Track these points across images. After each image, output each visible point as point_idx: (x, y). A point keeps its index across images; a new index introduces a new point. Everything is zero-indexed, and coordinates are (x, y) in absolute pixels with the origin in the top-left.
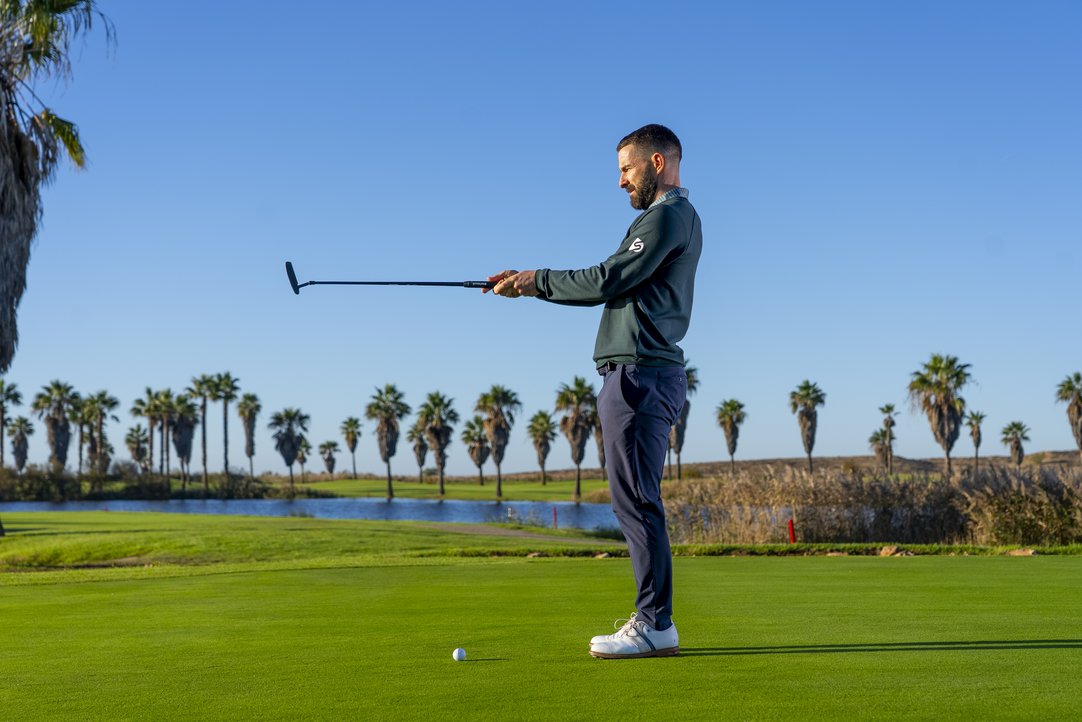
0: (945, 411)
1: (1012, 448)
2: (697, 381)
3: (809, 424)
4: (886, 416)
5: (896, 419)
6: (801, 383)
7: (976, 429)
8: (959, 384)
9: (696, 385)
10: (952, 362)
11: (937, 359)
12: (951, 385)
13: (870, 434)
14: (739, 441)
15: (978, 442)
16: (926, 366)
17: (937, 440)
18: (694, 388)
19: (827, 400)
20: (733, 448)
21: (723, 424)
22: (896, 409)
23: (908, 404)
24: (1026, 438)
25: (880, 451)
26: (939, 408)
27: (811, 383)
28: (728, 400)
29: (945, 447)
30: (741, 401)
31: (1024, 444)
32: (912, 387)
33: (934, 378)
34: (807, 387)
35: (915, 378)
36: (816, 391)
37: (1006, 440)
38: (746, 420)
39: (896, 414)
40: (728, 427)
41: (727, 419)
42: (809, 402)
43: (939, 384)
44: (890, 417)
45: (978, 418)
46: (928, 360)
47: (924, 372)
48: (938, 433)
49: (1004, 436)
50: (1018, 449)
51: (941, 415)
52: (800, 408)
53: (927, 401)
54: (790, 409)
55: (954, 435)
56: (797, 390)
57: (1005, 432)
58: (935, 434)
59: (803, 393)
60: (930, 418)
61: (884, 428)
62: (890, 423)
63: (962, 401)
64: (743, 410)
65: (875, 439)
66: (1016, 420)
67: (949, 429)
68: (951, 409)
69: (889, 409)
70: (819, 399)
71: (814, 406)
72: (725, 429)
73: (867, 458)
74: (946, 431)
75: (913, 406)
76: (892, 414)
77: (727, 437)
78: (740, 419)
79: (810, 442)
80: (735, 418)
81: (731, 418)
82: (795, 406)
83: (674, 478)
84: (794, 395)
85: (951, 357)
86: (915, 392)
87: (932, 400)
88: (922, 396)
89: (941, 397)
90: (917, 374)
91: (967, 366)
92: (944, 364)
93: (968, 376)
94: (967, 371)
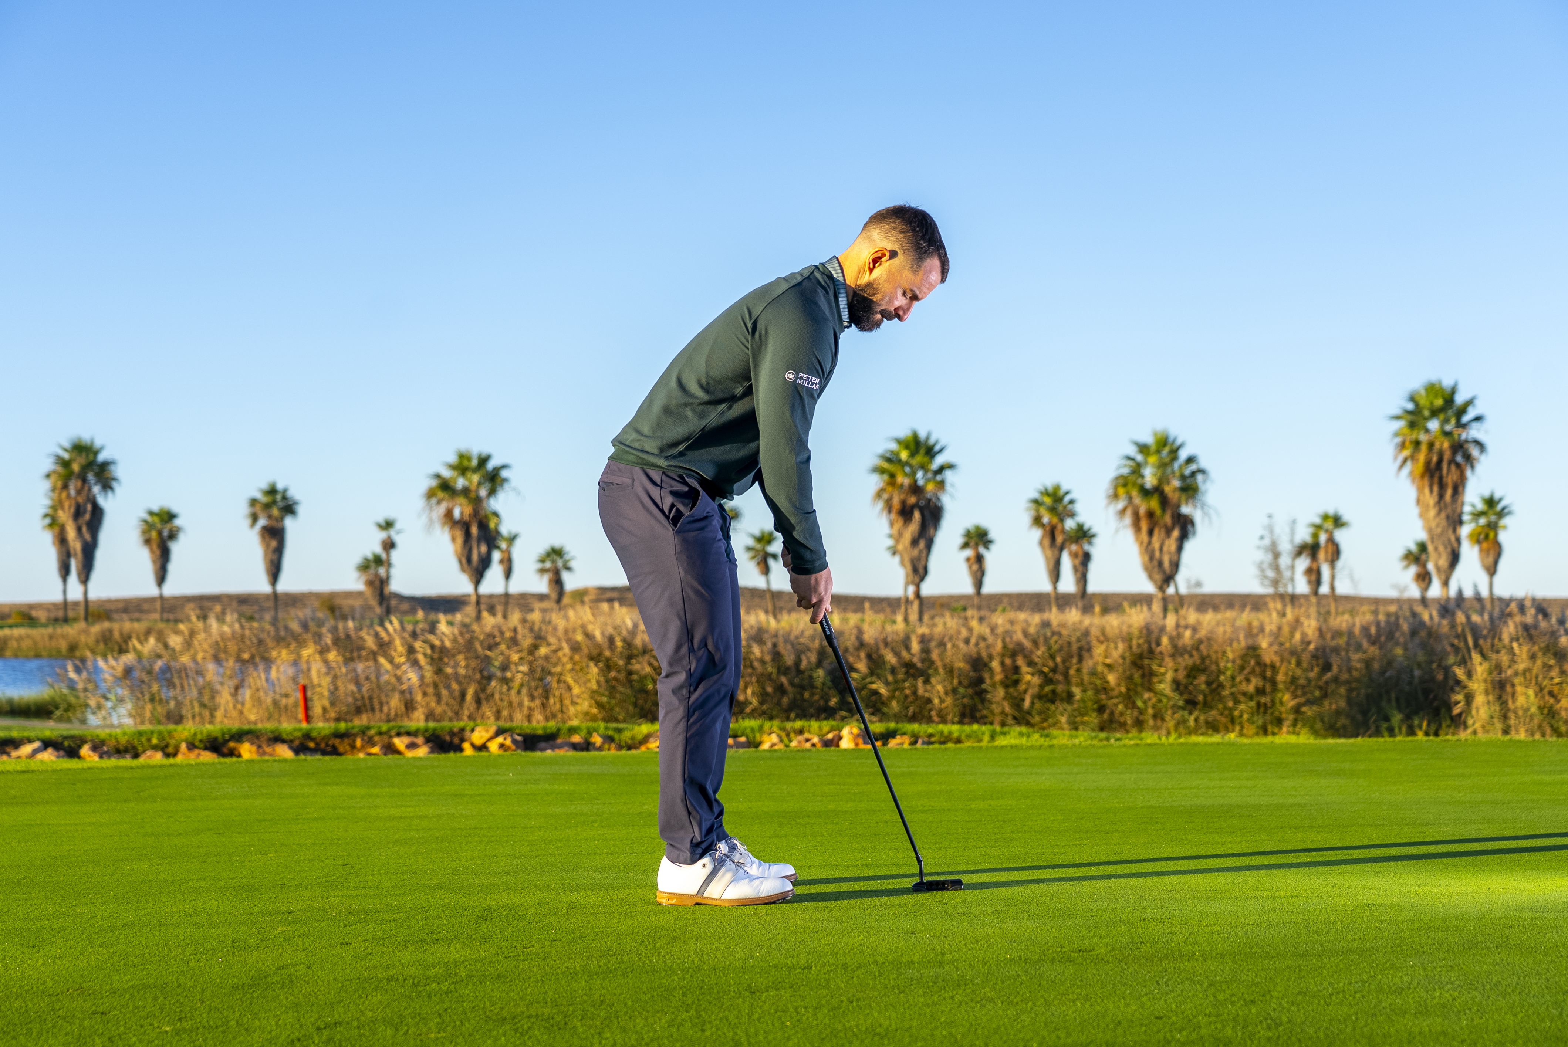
0: (474, 530)
1: (550, 581)
2: (114, 479)
3: (274, 544)
4: (383, 535)
5: (398, 539)
6: (264, 485)
7: (506, 555)
8: (492, 492)
9: (115, 484)
10: (483, 461)
11: (463, 457)
12: (483, 493)
13: (357, 559)
14: (172, 567)
15: (508, 573)
16: (450, 466)
17: (463, 570)
18: (111, 488)
19: (301, 510)
20: (161, 577)
21: (147, 542)
22: (398, 526)
23: (424, 519)
24: (568, 569)
25: (370, 583)
26: (465, 526)
27: (280, 486)
28: (155, 508)
29: (474, 580)
30: (175, 509)
31: (566, 576)
32: (430, 494)
33: (461, 483)
34: (272, 491)
35: (434, 483)
36: (284, 498)
37: (542, 571)
38: (182, 537)
39: (398, 532)
40: (155, 547)
41: (154, 534)
42: (275, 512)
43: (466, 491)
44: (389, 537)
45: (512, 539)
46: (453, 459)
47: (446, 473)
48: (464, 560)
49: (539, 566)
50: (557, 582)
51: (467, 535)
52: (262, 522)
53: (449, 514)
54: (248, 521)
55: (486, 562)
56: (259, 496)
57: (542, 561)
58: (460, 562)
59: (265, 499)
60: (453, 539)
61: (378, 550)
62: (389, 545)
63: (496, 514)
64: (177, 522)
65: (364, 567)
66: (557, 544)
67: (479, 553)
68: (483, 526)
69: (388, 525)
70: (290, 509)
71: (282, 519)
72: (152, 551)
73: (349, 595)
74: (475, 557)
75: (431, 521)
76: (392, 532)
77: (154, 562)
78: (173, 535)
79: (275, 571)
80: (165, 533)
81: (160, 533)
82: (255, 518)
83: (75, 620)
84: (253, 502)
85: (484, 455)
86: (434, 501)
87: (457, 513)
88: (442, 508)
89: (468, 510)
90: (438, 476)
91: (504, 467)
92: (474, 463)
93: (505, 480)
94: (504, 474)
